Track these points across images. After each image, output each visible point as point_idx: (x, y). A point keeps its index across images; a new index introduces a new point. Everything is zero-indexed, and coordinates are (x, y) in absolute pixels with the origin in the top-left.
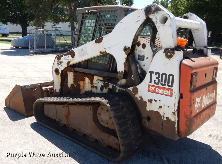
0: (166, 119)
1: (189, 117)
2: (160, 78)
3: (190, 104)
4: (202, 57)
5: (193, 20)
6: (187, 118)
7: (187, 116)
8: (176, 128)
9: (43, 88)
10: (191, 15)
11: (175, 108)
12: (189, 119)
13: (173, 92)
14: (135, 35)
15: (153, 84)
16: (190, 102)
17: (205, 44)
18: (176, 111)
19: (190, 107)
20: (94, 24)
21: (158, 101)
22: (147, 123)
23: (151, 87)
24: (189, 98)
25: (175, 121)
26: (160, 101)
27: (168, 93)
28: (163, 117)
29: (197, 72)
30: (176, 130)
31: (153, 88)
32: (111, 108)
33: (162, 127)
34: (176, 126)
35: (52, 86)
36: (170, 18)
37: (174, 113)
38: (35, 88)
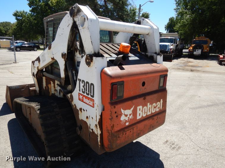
0: (91, 131)
1: (110, 131)
2: (85, 87)
3: (111, 118)
4: (145, 64)
5: (145, 25)
6: (109, 132)
7: (108, 130)
8: (99, 142)
9: (31, 88)
10: (143, 20)
11: (96, 120)
12: (110, 134)
13: (94, 103)
14: (69, 41)
15: (81, 92)
16: (111, 115)
17: (156, 50)
18: (97, 123)
19: (111, 120)
20: (52, 32)
21: (85, 111)
22: (79, 132)
23: (81, 96)
24: (110, 110)
25: (98, 134)
26: (86, 111)
27: (91, 103)
28: (90, 128)
29: (123, 81)
30: (99, 144)
31: (82, 97)
32: (40, 116)
33: (90, 139)
34: (99, 140)
35: (35, 88)
36: (88, 19)
37: (96, 125)
38: (23, 89)
